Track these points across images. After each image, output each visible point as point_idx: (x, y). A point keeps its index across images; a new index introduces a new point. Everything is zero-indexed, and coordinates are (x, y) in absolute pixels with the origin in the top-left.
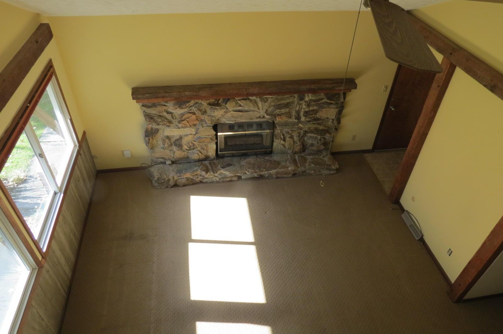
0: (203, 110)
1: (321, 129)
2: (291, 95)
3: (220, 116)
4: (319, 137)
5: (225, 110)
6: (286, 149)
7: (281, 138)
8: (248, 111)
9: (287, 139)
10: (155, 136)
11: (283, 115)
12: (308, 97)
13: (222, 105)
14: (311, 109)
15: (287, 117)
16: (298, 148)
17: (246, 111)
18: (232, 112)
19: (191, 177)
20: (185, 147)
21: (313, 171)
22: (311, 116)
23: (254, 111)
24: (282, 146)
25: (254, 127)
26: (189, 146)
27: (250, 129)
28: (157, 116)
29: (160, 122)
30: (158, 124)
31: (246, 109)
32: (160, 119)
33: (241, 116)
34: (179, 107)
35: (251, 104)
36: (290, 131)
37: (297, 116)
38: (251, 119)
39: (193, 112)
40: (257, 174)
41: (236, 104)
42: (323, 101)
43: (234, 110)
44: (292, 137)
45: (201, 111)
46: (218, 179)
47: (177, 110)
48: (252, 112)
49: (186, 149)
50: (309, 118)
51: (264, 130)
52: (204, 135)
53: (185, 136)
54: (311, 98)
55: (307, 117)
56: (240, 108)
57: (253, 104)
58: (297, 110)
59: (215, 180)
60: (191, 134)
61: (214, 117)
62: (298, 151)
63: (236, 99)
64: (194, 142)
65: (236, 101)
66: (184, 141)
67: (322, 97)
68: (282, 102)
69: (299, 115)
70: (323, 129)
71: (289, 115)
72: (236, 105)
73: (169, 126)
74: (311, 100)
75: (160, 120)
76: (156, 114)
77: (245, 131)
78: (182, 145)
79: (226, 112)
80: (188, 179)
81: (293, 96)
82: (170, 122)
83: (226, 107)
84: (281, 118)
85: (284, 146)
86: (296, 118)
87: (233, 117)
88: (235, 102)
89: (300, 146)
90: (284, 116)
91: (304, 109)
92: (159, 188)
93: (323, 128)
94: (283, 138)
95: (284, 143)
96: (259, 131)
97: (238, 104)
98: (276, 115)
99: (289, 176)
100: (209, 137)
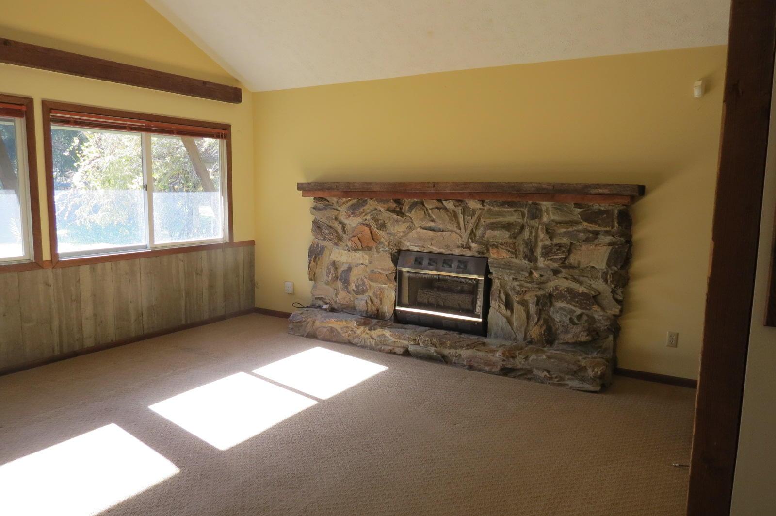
0: (380, 222)
1: (580, 292)
2: (515, 209)
3: (401, 234)
4: (579, 311)
5: (408, 224)
6: (512, 329)
7: (499, 297)
8: (443, 231)
9: (516, 306)
10: (319, 259)
11: (501, 247)
12: (547, 214)
13: (406, 216)
14: (555, 241)
15: (509, 251)
16: (535, 331)
17: (440, 231)
18: (419, 230)
19: (340, 330)
20: (353, 286)
21: (545, 373)
22: (555, 257)
23: (452, 231)
24: (505, 320)
25: (453, 266)
26: (357, 285)
27: (446, 269)
28: (325, 225)
29: (327, 234)
30: (324, 239)
31: (440, 226)
32: (328, 229)
33: (432, 239)
34: (352, 214)
35: (446, 216)
36: (518, 285)
37: (528, 253)
38: (447, 247)
39: (368, 223)
40: (435, 349)
41: (426, 215)
42: (580, 227)
43: (423, 227)
44: (523, 303)
45: (376, 221)
46: (373, 342)
47: (350, 218)
48: (448, 233)
49: (354, 290)
50: (551, 260)
51: (470, 273)
52: (379, 268)
53: (356, 266)
54: (552, 217)
55: (548, 258)
56: (431, 224)
57: (449, 216)
58: (526, 238)
59: (369, 344)
60: (362, 264)
61: (394, 235)
62: (536, 339)
63: (426, 207)
64: (365, 280)
65: (426, 210)
66: (353, 277)
67: (575, 218)
68: (498, 219)
69: (532, 251)
70: (586, 293)
71: (512, 249)
72: (425, 218)
73: (336, 244)
74: (553, 220)
75: (327, 232)
76: (325, 223)
77: (437, 270)
78: (349, 280)
79: (410, 228)
80: (332, 330)
81: (518, 211)
82: (340, 239)
83: (410, 220)
84: (498, 253)
85: (509, 321)
86: (525, 257)
87: (420, 239)
88: (425, 212)
89: (541, 327)
90: (503, 249)
91: (542, 240)
92: (292, 333)
93: (586, 291)
94: (504, 300)
95: (509, 313)
96: (460, 275)
97: (429, 216)
98: (489, 246)
99: (493, 370)
100: (384, 272)
